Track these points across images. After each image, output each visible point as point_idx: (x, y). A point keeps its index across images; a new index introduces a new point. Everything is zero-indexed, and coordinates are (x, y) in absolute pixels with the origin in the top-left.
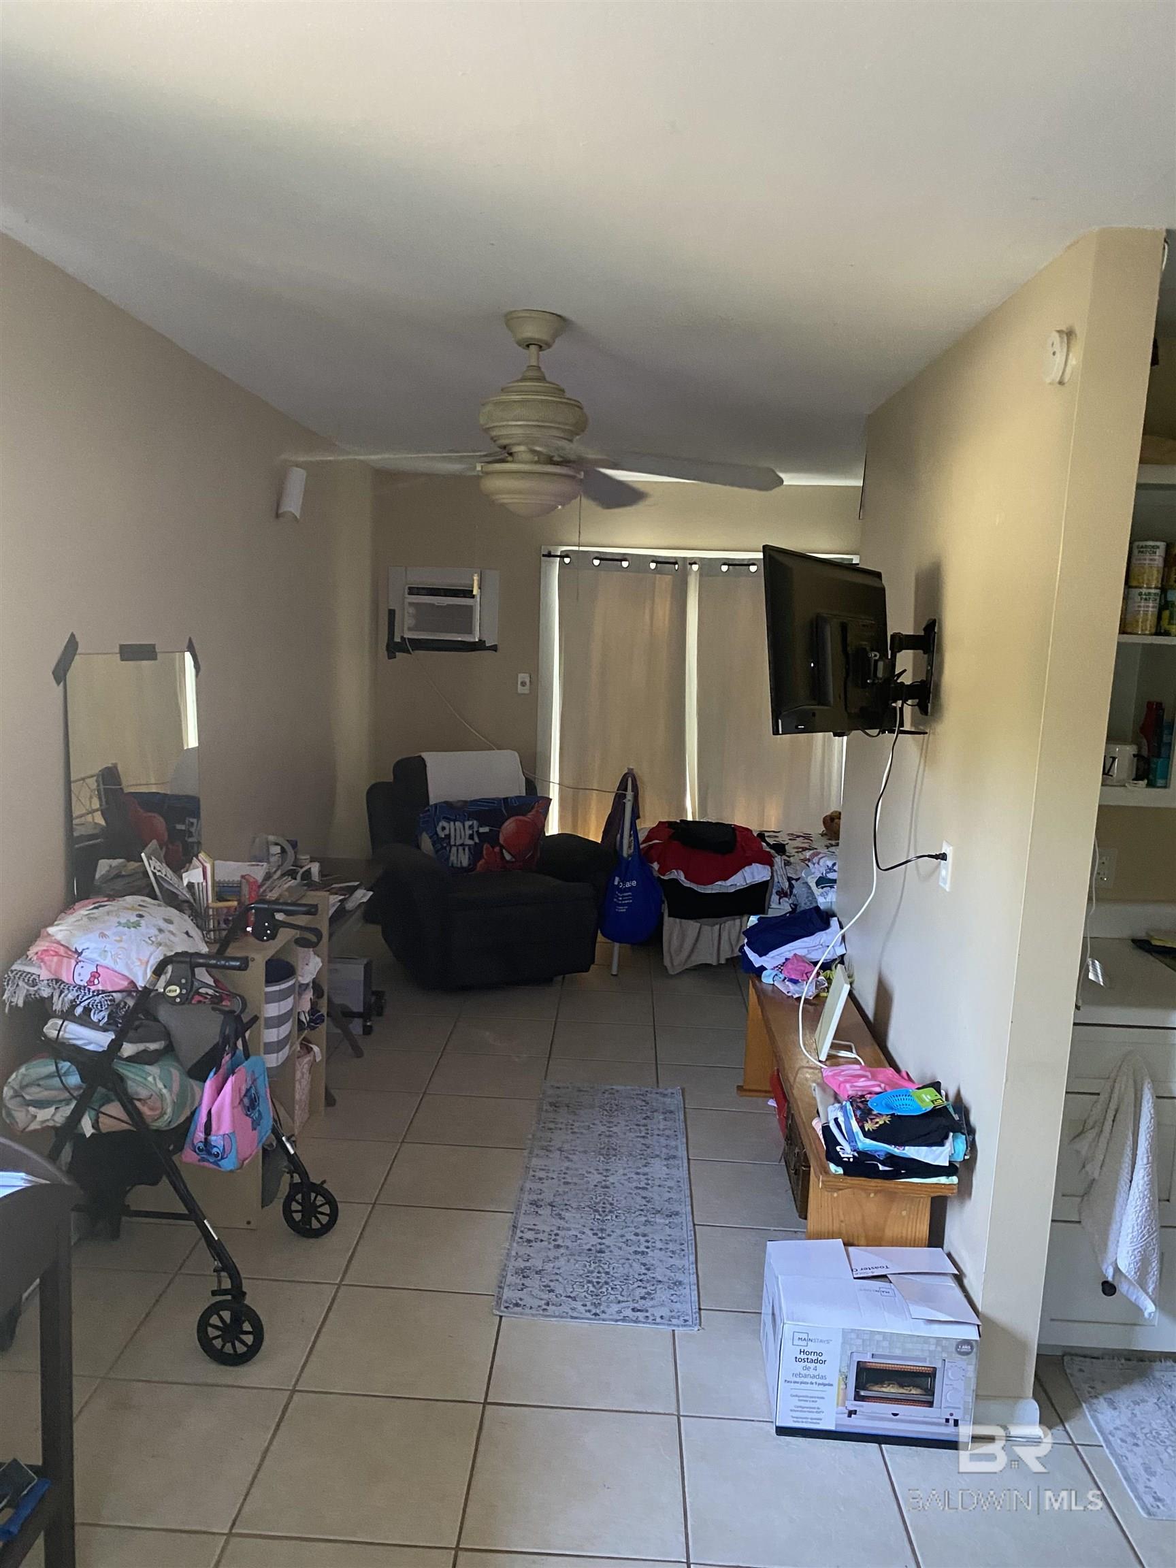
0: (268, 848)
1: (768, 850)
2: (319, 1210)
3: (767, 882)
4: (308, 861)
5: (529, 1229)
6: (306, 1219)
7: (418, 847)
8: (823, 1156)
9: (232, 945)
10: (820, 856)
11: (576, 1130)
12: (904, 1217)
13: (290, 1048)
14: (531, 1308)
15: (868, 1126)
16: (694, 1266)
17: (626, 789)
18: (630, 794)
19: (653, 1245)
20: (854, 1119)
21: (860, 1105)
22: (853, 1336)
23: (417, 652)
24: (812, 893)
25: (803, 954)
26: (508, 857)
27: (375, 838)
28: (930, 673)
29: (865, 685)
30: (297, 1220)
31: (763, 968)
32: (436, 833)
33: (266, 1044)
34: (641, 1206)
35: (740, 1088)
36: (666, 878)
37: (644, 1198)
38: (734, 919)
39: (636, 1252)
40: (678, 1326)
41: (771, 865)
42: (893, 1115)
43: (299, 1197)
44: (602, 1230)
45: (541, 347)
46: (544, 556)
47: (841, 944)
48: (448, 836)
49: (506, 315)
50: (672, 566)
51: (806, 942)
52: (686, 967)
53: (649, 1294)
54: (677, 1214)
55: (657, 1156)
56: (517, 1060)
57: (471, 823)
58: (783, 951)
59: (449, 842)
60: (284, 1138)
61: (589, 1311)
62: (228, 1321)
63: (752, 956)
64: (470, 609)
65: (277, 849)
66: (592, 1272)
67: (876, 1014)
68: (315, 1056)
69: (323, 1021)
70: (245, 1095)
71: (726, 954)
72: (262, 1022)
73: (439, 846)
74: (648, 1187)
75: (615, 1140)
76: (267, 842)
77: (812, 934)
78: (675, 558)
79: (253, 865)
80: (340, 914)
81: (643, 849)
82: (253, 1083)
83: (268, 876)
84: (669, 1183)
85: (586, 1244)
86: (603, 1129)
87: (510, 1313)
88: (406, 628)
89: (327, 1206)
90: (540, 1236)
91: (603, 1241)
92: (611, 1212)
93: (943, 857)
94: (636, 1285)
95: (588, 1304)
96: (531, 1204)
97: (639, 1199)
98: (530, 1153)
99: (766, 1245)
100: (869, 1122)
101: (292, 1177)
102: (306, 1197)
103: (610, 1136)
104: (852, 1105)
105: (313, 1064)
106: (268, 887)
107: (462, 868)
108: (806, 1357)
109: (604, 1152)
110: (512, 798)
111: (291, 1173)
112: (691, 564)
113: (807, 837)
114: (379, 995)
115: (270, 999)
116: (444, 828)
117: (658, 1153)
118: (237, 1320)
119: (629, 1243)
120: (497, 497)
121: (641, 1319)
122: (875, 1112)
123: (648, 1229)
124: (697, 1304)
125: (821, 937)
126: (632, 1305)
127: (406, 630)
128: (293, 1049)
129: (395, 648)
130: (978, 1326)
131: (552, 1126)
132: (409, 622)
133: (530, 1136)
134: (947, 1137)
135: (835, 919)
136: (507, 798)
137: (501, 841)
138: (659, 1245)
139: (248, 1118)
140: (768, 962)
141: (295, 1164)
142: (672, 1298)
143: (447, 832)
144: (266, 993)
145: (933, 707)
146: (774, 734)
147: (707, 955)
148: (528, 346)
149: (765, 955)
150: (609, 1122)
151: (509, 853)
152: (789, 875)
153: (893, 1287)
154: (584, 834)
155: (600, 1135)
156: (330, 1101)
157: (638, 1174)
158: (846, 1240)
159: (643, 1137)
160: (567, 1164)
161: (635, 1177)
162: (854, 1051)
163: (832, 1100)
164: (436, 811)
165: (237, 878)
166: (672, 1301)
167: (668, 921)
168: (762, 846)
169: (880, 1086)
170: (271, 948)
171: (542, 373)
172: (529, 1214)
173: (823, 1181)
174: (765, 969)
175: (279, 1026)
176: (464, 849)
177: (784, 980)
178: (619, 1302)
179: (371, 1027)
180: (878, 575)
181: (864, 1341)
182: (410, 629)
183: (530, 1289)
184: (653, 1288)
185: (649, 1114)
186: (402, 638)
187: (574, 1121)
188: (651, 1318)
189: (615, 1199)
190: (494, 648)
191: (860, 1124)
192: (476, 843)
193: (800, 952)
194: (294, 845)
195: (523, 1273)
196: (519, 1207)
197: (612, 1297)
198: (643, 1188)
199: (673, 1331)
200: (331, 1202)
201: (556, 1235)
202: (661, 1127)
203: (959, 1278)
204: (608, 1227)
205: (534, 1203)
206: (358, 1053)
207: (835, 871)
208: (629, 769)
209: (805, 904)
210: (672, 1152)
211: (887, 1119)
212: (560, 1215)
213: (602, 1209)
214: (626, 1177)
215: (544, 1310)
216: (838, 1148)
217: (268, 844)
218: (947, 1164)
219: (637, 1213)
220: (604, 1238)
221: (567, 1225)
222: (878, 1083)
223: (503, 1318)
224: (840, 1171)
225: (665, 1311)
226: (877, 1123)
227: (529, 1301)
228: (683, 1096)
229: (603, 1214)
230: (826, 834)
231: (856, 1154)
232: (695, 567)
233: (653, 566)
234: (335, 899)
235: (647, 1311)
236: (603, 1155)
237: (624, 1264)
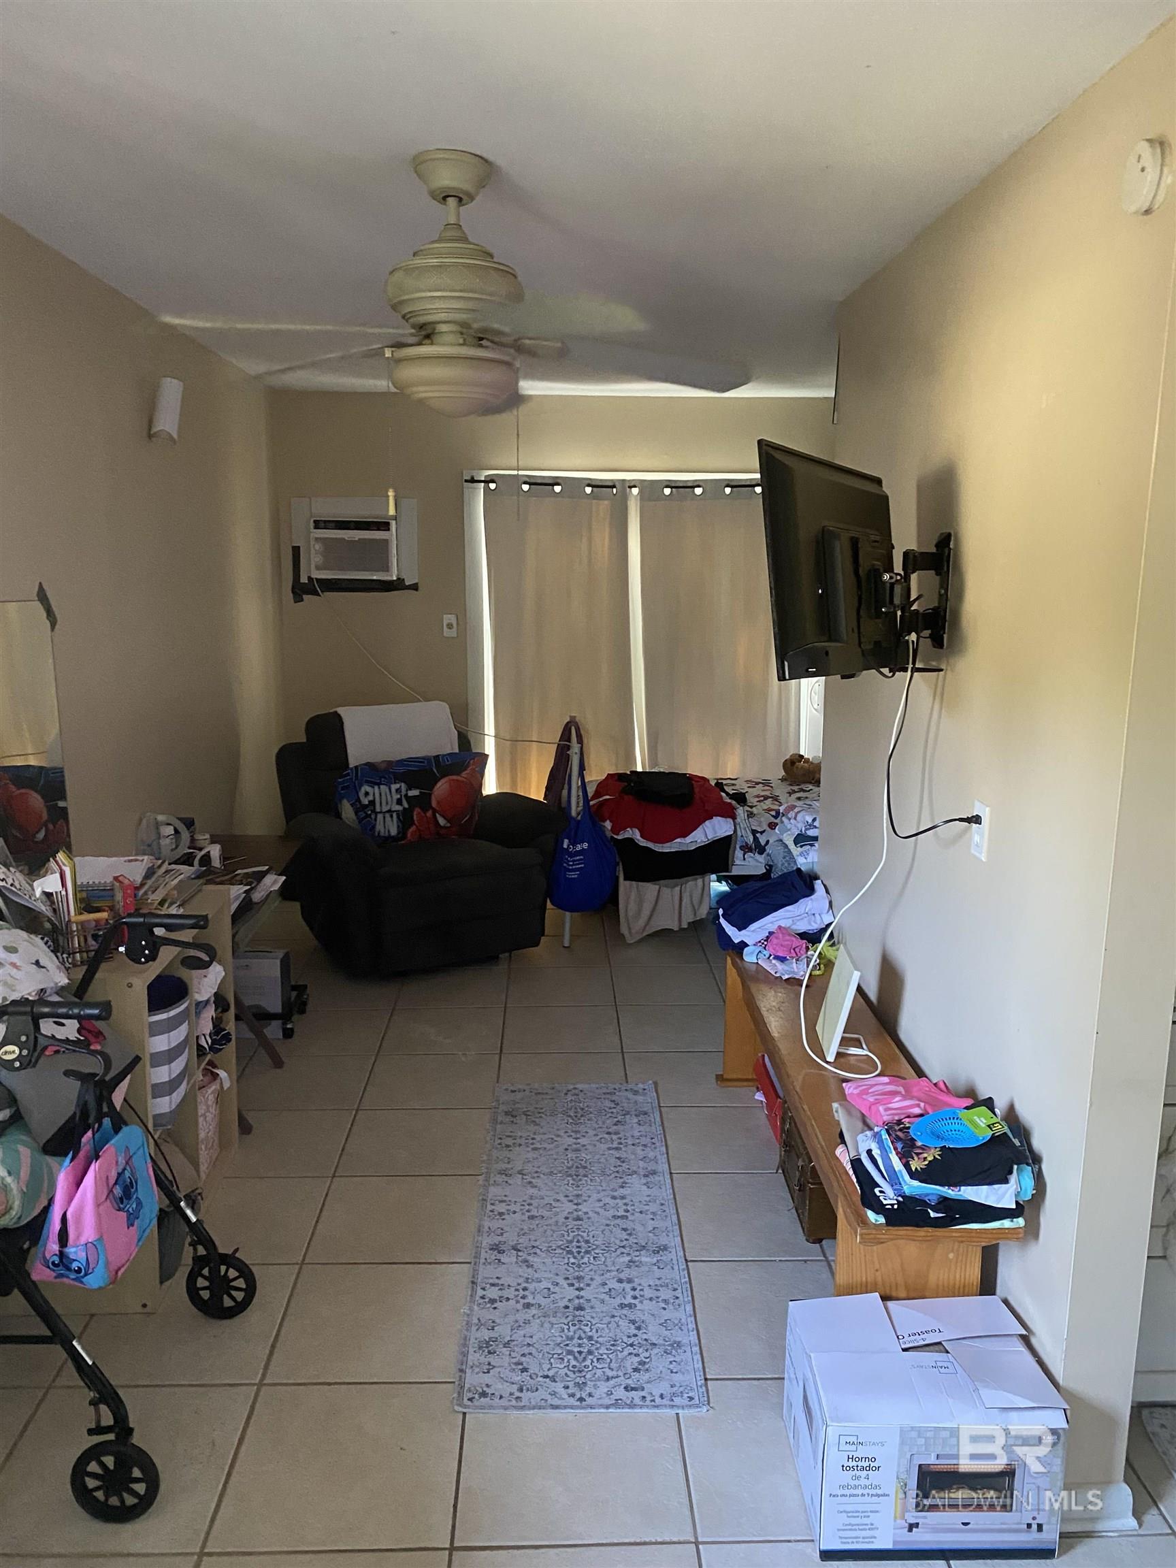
0: (158, 828)
1: (729, 801)
2: (233, 1284)
3: (729, 837)
4: (207, 842)
5: (493, 1285)
6: (216, 1297)
7: (338, 816)
8: (859, 1203)
9: (103, 966)
10: (796, 810)
11: (538, 1146)
12: (951, 1261)
13: (188, 1084)
14: (501, 1397)
15: (915, 1165)
16: (693, 1319)
17: (569, 740)
18: (575, 747)
19: (642, 1293)
20: (894, 1152)
21: (899, 1134)
22: (914, 1434)
23: (326, 594)
24: (790, 852)
25: (788, 925)
26: (442, 821)
27: (291, 809)
28: (943, 598)
29: (879, 614)
30: (206, 1298)
31: (743, 945)
32: (358, 800)
33: (154, 1086)
34: (622, 1241)
35: (720, 1078)
36: (620, 837)
37: (625, 1230)
38: (696, 879)
39: (622, 1306)
40: (683, 1408)
41: (734, 817)
42: (943, 1148)
43: (206, 1272)
44: (579, 1278)
45: (460, 199)
46: (466, 481)
47: (828, 912)
48: (372, 803)
49: (415, 158)
50: (610, 490)
51: (790, 911)
52: (645, 934)
53: (642, 1363)
54: (665, 1248)
55: (635, 1172)
56: (463, 1059)
57: (398, 786)
58: (764, 923)
59: (375, 808)
60: (182, 1204)
61: (573, 1395)
62: (111, 1467)
63: (730, 930)
64: (386, 542)
65: (170, 830)
66: (571, 1339)
67: (880, 998)
68: (221, 1083)
69: (230, 1040)
70: (116, 1183)
71: (688, 918)
72: (147, 1060)
73: (362, 815)
74: (628, 1214)
75: (584, 1155)
76: (157, 823)
77: (796, 902)
78: (612, 480)
79: (130, 861)
80: (246, 907)
81: (594, 805)
82: (127, 1163)
83: (150, 873)
84: (653, 1207)
85: (562, 1298)
86: (571, 1141)
87: (477, 1407)
88: (313, 566)
89: (241, 1280)
90: (506, 1293)
91: (582, 1293)
92: (587, 1252)
93: (976, 820)
94: (626, 1353)
95: (571, 1384)
96: (491, 1249)
97: (617, 1231)
98: (487, 1180)
99: (788, 1305)
100: (916, 1158)
101: (195, 1249)
102: (214, 1272)
103: (577, 1150)
104: (889, 1135)
105: (220, 1096)
106: (151, 887)
107: (390, 837)
108: (854, 1463)
109: (573, 1171)
110: (444, 755)
111: (193, 1244)
112: (630, 487)
113: (766, 783)
114: (300, 989)
115: (156, 1030)
116: (367, 794)
117: (635, 1169)
118: (123, 1464)
119: (613, 1293)
120: (415, 389)
121: (637, 1401)
122: (919, 1144)
123: (633, 1272)
124: (702, 1373)
125: (805, 905)
126: (623, 1381)
127: (313, 569)
128: (192, 1081)
129: (301, 590)
130: (1064, 1410)
131: (510, 1141)
132: (317, 559)
133: (485, 1158)
134: (1011, 1172)
135: (819, 882)
136: (438, 756)
137: (434, 804)
138: (648, 1293)
139: (121, 1213)
140: (749, 936)
141: (199, 1234)
142: (671, 1367)
143: (371, 798)
144: (151, 1024)
145: (949, 639)
146: (779, 680)
147: (667, 920)
148: (445, 198)
149: (745, 928)
150: (576, 1132)
151: (443, 817)
152: (754, 828)
153: (952, 1359)
154: (525, 793)
155: (566, 1149)
156: (245, 1128)
157: (614, 1198)
158: (883, 1293)
159: (617, 1149)
160: (532, 1191)
161: (612, 1202)
162: (864, 1046)
163: (860, 1125)
164: (357, 774)
165: (109, 880)
166: (672, 1372)
167: (624, 885)
168: (721, 796)
169: (918, 1106)
170: (154, 970)
171: (464, 233)
172: (490, 1263)
173: (861, 1235)
174: (747, 945)
175: (170, 1061)
176: (392, 816)
177: (769, 958)
178: (608, 1379)
179: (292, 1030)
180: (878, 482)
181: (926, 1438)
182: (318, 568)
183: (498, 1370)
184: (647, 1354)
185: (620, 1118)
186: (310, 578)
187: (535, 1134)
188: (649, 1398)
189: (591, 1234)
190: (415, 587)
191: (904, 1160)
192: (404, 809)
193: (783, 924)
194: (189, 823)
195: (487, 1346)
196: (477, 1256)
197: (599, 1373)
198: (622, 1217)
199: (677, 1414)
200: (246, 1272)
201: (525, 1289)
202: (637, 1134)
203: (1026, 1340)
204: (586, 1272)
205: (496, 1248)
206: (278, 1063)
207: (815, 827)
208: (570, 717)
209: (783, 865)
210: (651, 1166)
211: (937, 1154)
212: (527, 1261)
213: (577, 1249)
214: (601, 1204)
215: (518, 1398)
216: (877, 1190)
217: (157, 825)
218: (1014, 1206)
219: (619, 1252)
220: (583, 1289)
221: (536, 1276)
222: (917, 1102)
223: (467, 1416)
224: (882, 1220)
225: (664, 1387)
226: (925, 1159)
227: (499, 1387)
228: (657, 1091)
229: (579, 1257)
230: (786, 780)
231: (900, 1199)
232: (635, 491)
233: (588, 490)
234: (237, 891)
235: (643, 1389)
236: (570, 1175)
237: (609, 1323)
